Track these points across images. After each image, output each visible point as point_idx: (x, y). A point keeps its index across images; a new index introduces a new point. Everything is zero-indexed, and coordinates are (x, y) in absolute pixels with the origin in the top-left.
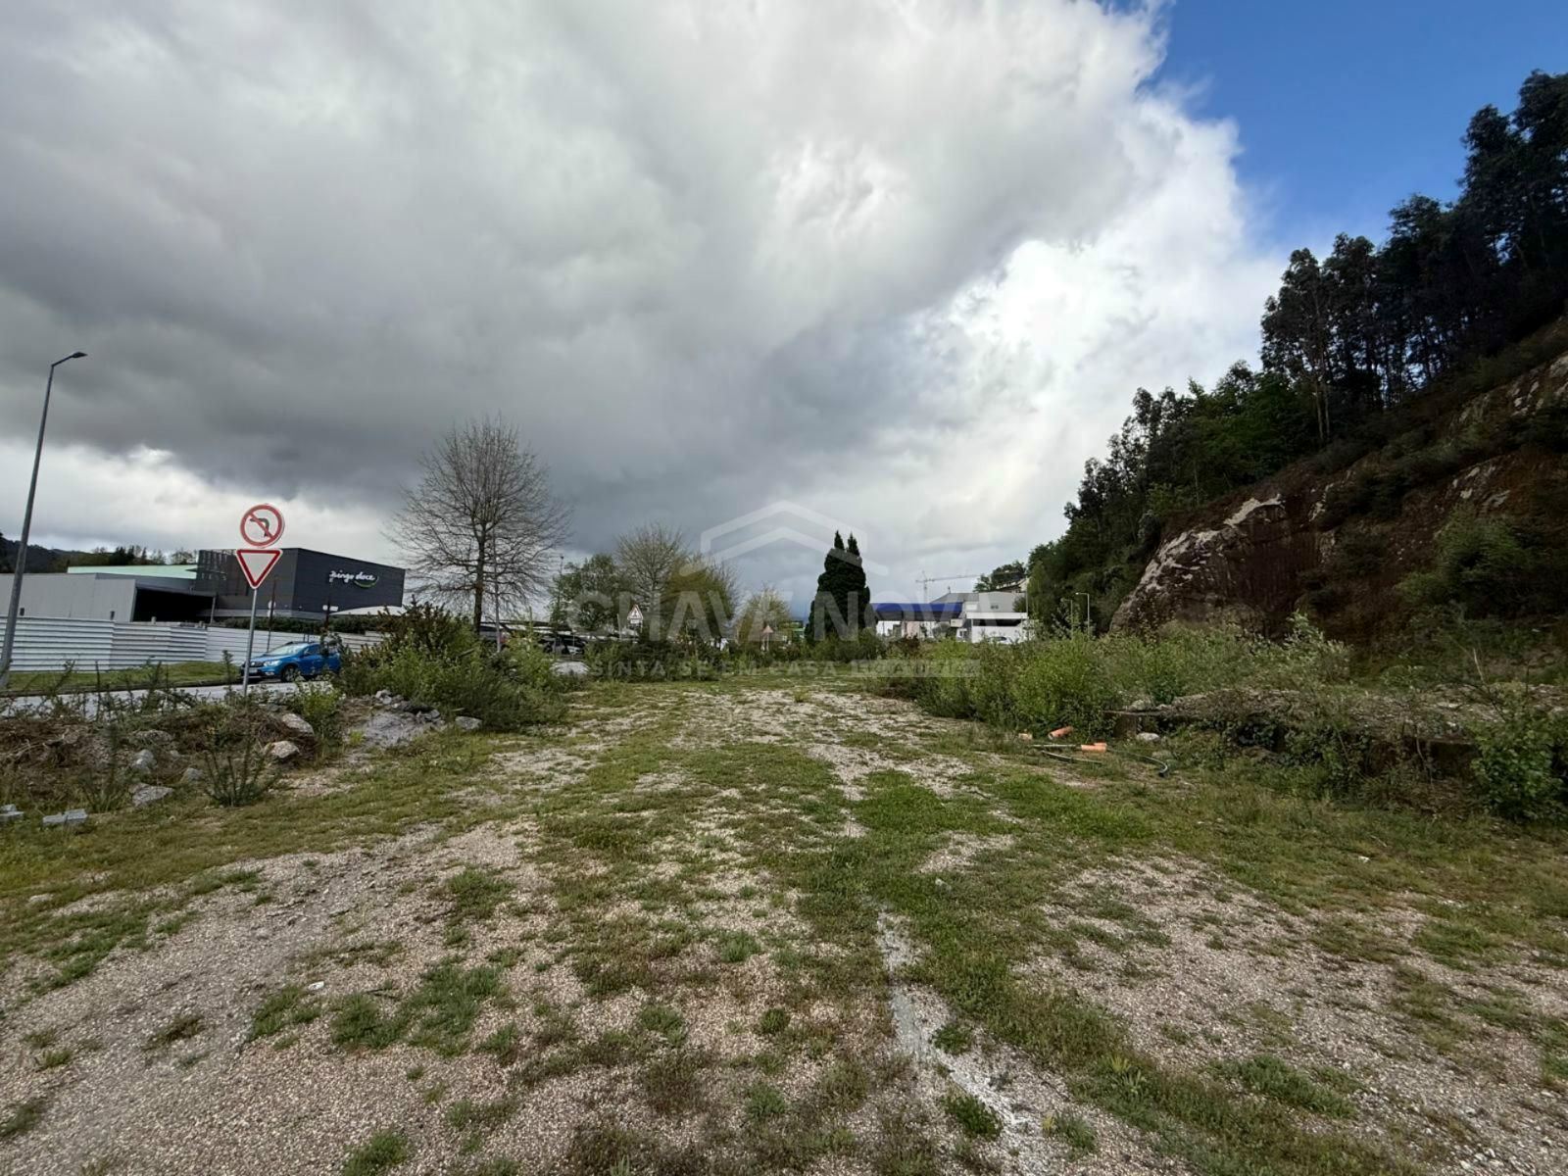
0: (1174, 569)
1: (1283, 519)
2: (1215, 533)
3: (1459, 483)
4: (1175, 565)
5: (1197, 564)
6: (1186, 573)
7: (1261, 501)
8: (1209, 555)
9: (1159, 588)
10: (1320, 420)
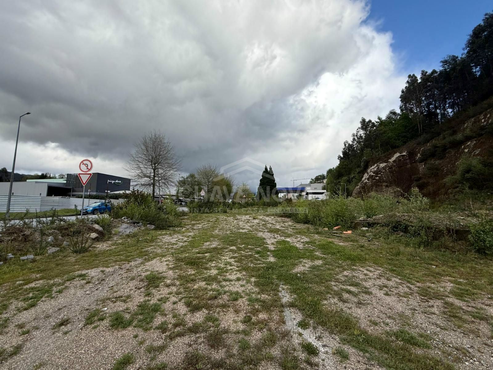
1: (407, 159)
2: (386, 164)
3: (464, 147)
4: (373, 174)
5: (380, 174)
7: (400, 154)
8: (384, 171)
9: (368, 181)
10: (419, 127)
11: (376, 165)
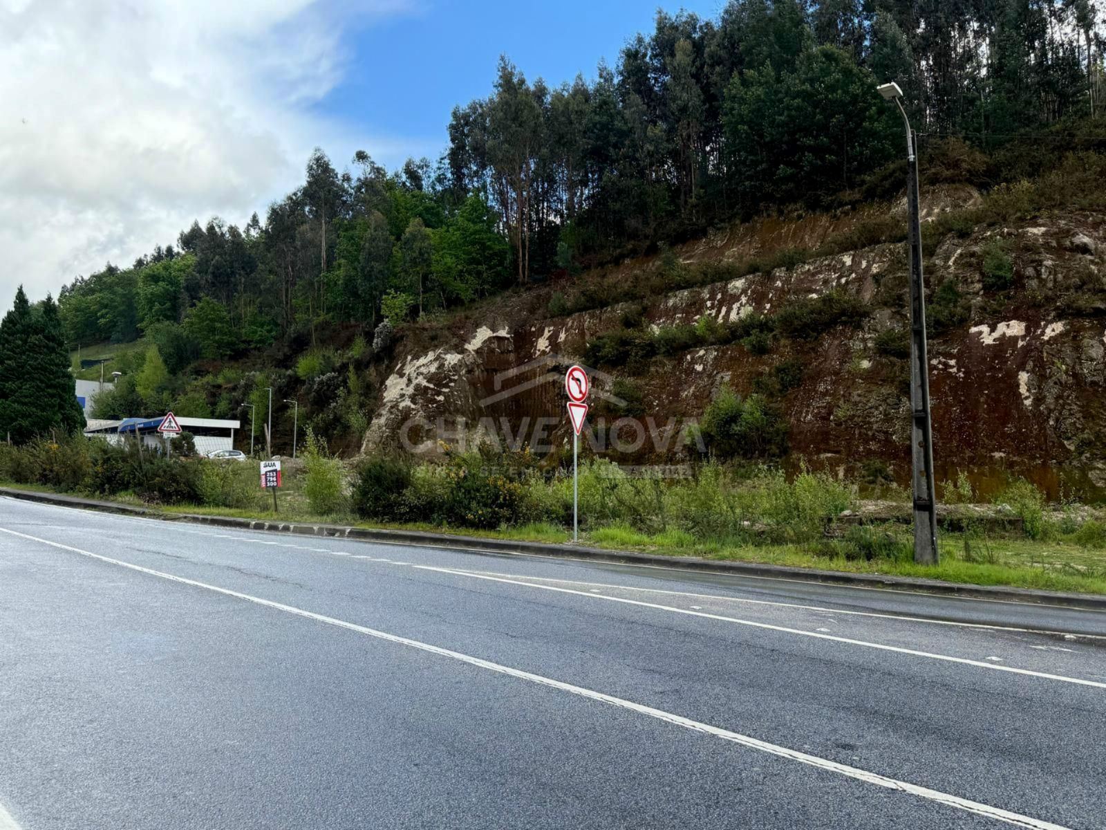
0: (426, 388)
1: (510, 352)
2: (460, 356)
3: (692, 358)
4: (427, 385)
5: (447, 386)
6: (439, 394)
7: (494, 331)
8: (456, 377)
9: (413, 406)
10: (520, 259)
11: (431, 356)
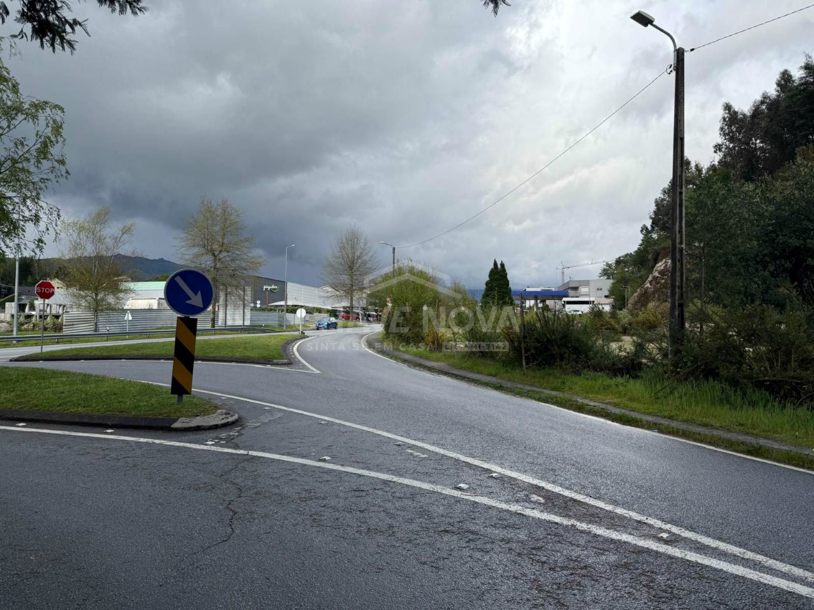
0: (658, 277)
5: (667, 275)
6: (662, 279)
9: (650, 286)
11: (663, 261)
